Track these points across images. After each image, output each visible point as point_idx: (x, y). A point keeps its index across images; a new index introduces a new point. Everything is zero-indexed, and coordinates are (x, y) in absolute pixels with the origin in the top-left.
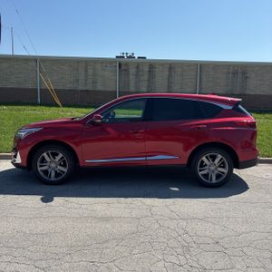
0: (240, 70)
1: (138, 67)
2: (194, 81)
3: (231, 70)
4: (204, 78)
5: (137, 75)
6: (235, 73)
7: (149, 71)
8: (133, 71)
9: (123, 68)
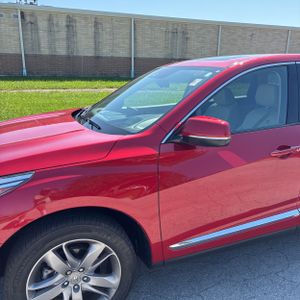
0: (179, 28)
1: (50, 19)
2: (127, 41)
3: (170, 28)
4: (139, 38)
5: (50, 31)
6: (175, 32)
7: (68, 26)
8: (43, 24)
9: (28, 19)
